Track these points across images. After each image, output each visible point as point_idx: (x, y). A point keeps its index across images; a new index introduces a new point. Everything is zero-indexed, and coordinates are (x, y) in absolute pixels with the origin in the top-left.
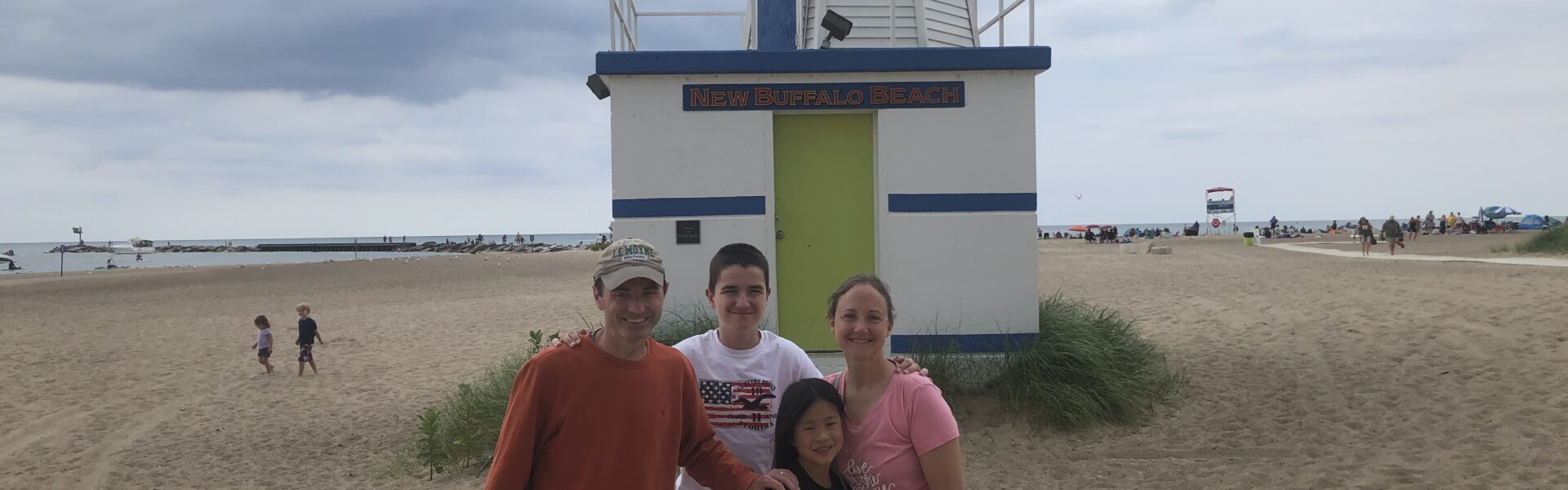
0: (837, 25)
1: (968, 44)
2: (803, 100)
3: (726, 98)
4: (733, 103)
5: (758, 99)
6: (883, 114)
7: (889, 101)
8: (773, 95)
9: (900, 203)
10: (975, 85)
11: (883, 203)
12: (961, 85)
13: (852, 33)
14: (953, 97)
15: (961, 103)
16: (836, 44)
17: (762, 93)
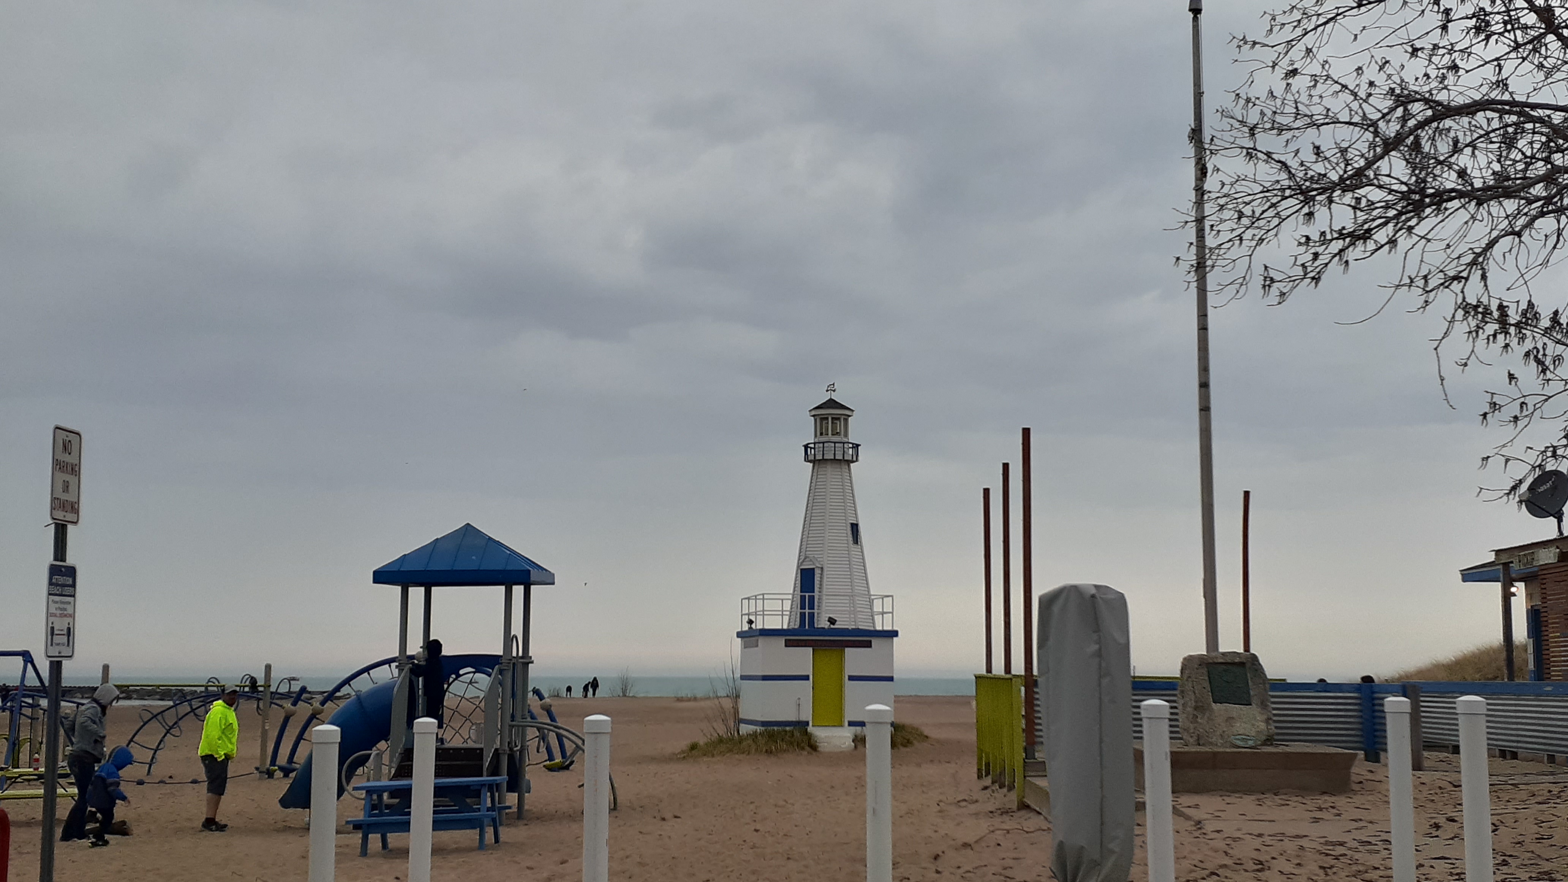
0: (832, 621)
1: (872, 629)
2: (822, 645)
3: (797, 644)
4: (799, 645)
6: (847, 649)
7: (849, 646)
8: (810, 642)
9: (851, 678)
10: (875, 642)
11: (847, 677)
12: (870, 641)
13: (837, 623)
14: (868, 645)
15: (870, 646)
16: (832, 626)
17: (806, 642)
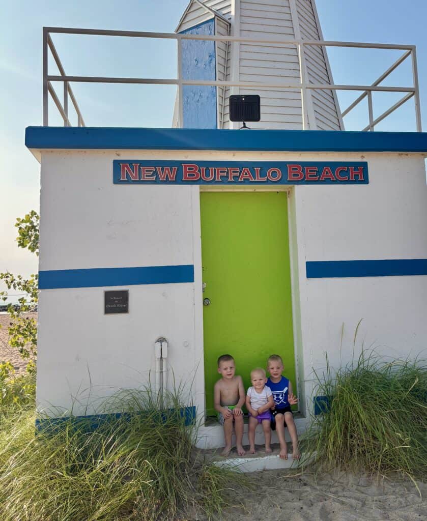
2: (227, 177)
3: (155, 173)
4: (162, 177)
5: (186, 175)
7: (305, 177)
8: (199, 171)
9: (317, 270)
11: (301, 269)
17: (189, 169)
